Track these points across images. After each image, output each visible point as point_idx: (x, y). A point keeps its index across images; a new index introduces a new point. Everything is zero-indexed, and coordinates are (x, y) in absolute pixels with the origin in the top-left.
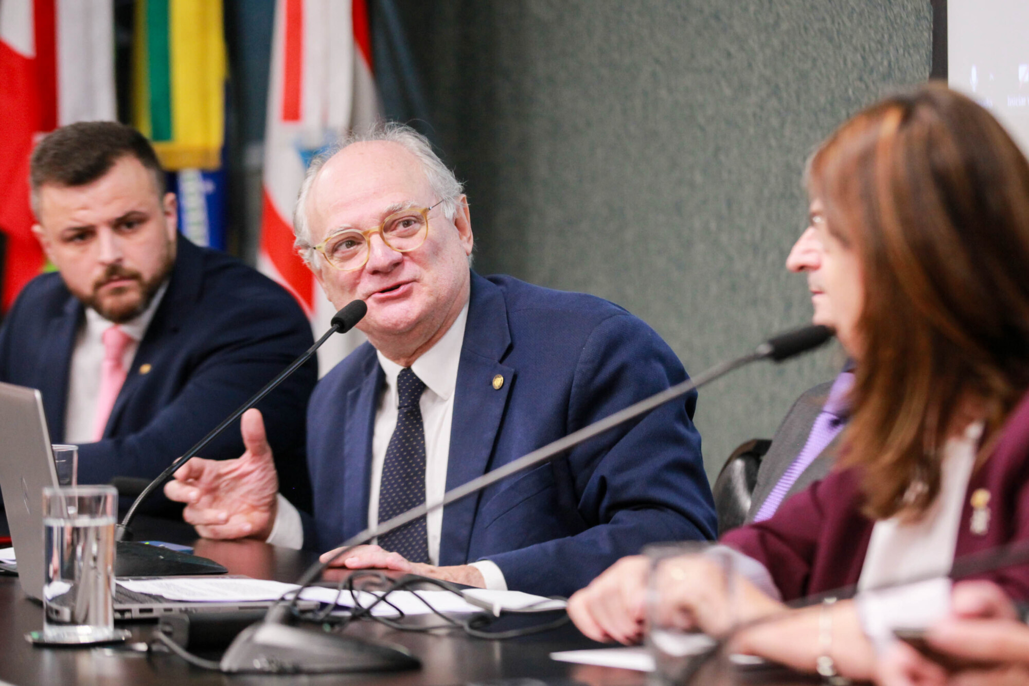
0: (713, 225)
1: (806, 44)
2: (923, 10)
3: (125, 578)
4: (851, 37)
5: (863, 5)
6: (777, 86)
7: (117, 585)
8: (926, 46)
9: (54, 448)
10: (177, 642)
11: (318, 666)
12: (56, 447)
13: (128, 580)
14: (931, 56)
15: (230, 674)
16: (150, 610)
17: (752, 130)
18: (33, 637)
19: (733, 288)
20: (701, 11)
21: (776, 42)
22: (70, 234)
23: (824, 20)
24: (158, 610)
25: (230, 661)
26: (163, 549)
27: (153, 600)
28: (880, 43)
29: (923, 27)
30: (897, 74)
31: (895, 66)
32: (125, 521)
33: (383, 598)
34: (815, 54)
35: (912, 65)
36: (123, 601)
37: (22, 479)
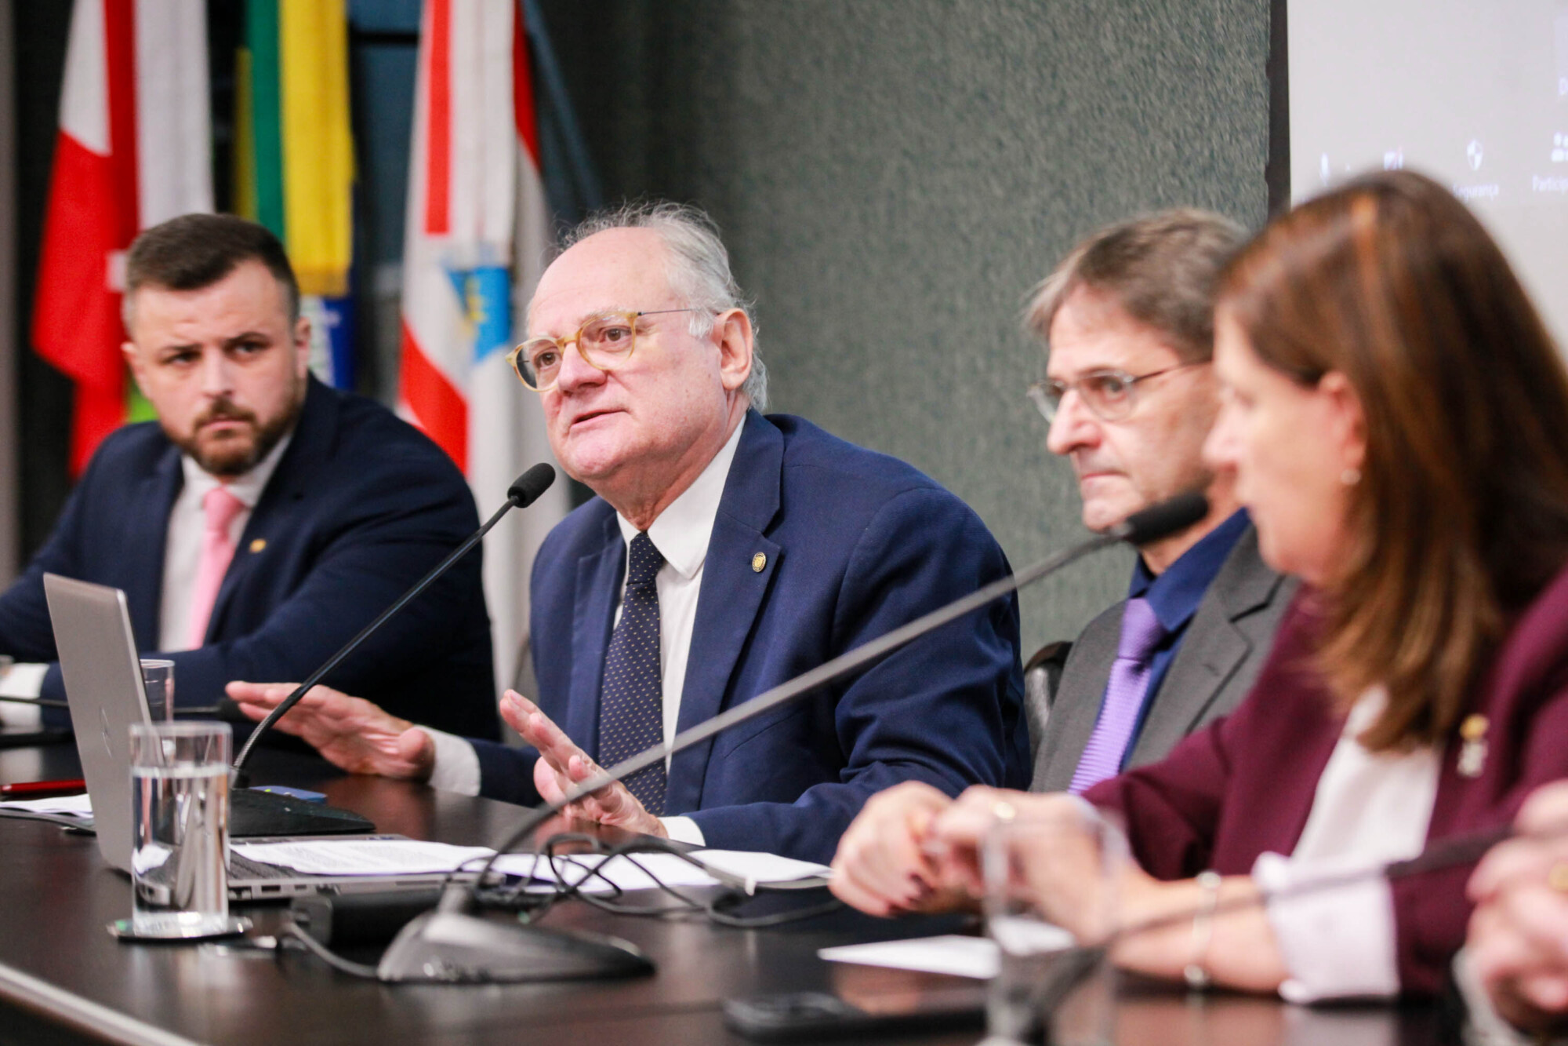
0: (981, 363)
1: (1101, 128)
2: (1256, 85)
3: (240, 840)
4: (1161, 119)
5: (1175, 78)
6: (1063, 184)
7: (233, 852)
8: (1259, 130)
9: (143, 665)
10: (315, 936)
11: (513, 972)
12: (145, 663)
13: (244, 843)
14: (1268, 143)
15: (391, 984)
16: (277, 888)
17: (1030, 242)
18: (118, 928)
19: (1008, 443)
20: (963, 89)
21: (1061, 127)
22: (169, 354)
23: (1124, 98)
24: (287, 887)
25: (390, 966)
26: (289, 798)
27: (280, 873)
28: (1199, 127)
29: (1255, 106)
30: (1222, 167)
31: (1218, 156)
32: (239, 762)
33: (596, 871)
34: (1113, 142)
35: (1242, 155)
36: (239, 875)
37: (100, 709)
